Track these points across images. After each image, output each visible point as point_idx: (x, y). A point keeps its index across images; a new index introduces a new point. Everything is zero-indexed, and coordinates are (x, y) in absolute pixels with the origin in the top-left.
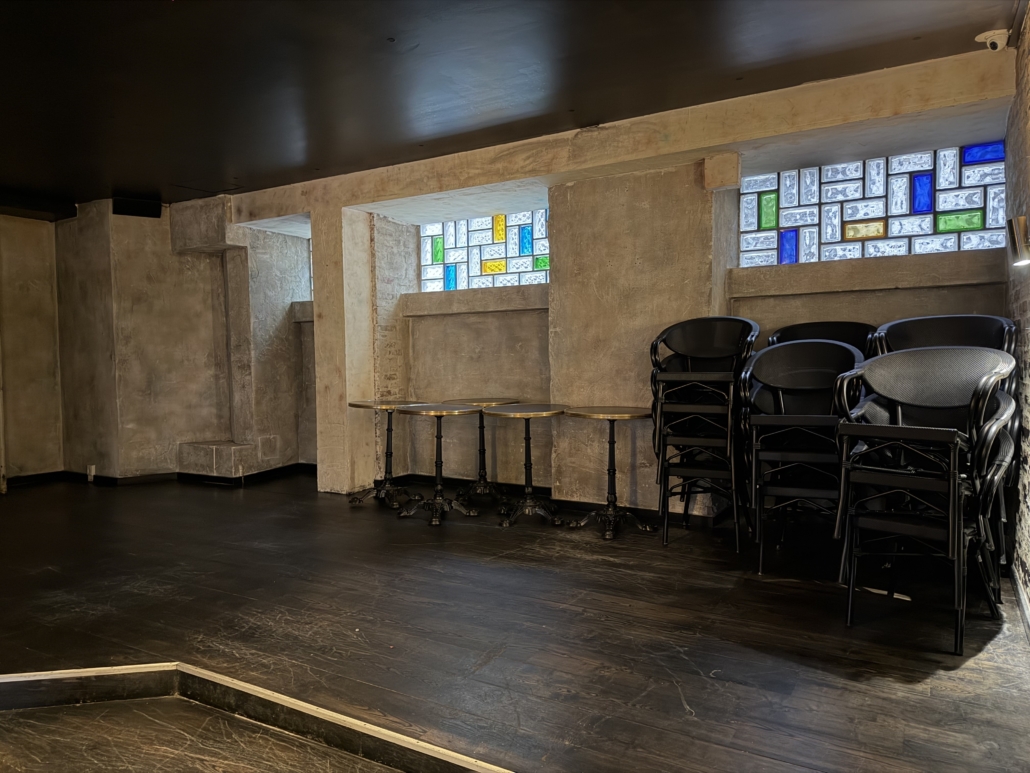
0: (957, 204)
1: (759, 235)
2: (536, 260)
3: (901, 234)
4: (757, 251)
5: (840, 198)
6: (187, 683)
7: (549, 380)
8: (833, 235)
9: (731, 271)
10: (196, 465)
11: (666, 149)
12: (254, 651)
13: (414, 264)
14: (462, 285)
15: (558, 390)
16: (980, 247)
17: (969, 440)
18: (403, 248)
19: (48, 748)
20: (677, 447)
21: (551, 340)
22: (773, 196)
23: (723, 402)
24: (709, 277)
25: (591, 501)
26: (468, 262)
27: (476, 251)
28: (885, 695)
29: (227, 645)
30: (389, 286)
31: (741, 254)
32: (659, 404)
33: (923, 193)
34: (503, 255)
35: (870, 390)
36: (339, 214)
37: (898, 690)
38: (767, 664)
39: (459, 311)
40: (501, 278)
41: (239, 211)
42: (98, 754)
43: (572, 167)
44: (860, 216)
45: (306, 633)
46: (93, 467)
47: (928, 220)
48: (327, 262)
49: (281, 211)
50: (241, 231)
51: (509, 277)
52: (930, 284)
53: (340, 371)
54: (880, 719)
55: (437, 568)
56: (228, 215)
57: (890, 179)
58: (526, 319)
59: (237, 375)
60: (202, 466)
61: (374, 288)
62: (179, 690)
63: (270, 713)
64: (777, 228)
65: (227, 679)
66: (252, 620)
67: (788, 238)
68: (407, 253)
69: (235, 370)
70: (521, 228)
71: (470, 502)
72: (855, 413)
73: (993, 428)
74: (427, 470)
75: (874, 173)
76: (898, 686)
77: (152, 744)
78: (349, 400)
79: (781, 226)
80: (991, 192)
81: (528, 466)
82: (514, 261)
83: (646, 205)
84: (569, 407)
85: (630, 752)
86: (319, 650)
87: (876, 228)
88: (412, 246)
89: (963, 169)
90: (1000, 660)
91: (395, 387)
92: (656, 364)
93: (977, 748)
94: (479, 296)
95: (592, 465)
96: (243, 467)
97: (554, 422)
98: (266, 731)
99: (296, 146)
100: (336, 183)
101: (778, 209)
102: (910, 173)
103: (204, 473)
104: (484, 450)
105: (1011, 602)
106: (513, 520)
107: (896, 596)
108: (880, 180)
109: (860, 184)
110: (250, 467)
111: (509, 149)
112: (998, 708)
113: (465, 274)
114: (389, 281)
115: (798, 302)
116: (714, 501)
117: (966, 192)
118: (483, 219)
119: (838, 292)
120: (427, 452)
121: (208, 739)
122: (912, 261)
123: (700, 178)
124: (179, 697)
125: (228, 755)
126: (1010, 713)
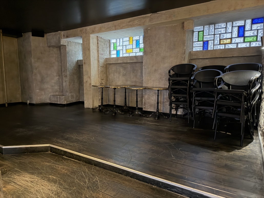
0: (250, 35)
1: (198, 43)
2: (140, 49)
3: (235, 42)
4: (198, 47)
5: (220, 33)
6: (52, 149)
7: (143, 80)
8: (217, 43)
9: (190, 52)
10: (54, 101)
11: (174, 19)
12: (68, 142)
13: (109, 50)
14: (121, 56)
15: (145, 83)
16: (256, 46)
17: (247, 94)
18: (106, 46)
19: (19, 163)
20: (174, 97)
21: (143, 70)
22: (202, 32)
23: (187, 85)
24: (184, 53)
25: (153, 111)
26: (123, 50)
27: (125, 47)
28: (222, 155)
29: (62, 141)
30: (102, 56)
31: (193, 48)
32: (170, 86)
33: (241, 31)
34: (132, 48)
35: (224, 82)
36: (89, 36)
37: (225, 154)
38: (193, 147)
39: (120, 62)
40: (131, 54)
41: (64, 36)
42: (31, 164)
43: (150, 24)
44: (225, 38)
45: (81, 138)
46: (29, 101)
47: (242, 38)
48: (86, 49)
49: (75, 36)
50: (64, 41)
51: (133, 54)
52: (241, 56)
53: (90, 77)
54: (220, 160)
55: (114, 125)
56: (61, 37)
57: (233, 28)
58: (137, 65)
59: (64, 78)
60: (56, 101)
61: (98, 56)
62: (50, 151)
63: (72, 156)
64: (203, 41)
65: (61, 148)
66: (68, 136)
67: (206, 44)
68: (107, 47)
69: (63, 77)
70: (137, 41)
71: (122, 111)
72: (219, 87)
73: (254, 90)
74: (112, 103)
75: (229, 26)
76: (225, 153)
77: (44, 162)
78: (92, 85)
79: (204, 40)
80: (259, 31)
81: (137, 102)
82: (134, 50)
83: (169, 34)
84: (148, 87)
85: (158, 165)
86: (84, 142)
87: (229, 41)
88: (108, 45)
89: (252, 25)
90: (251, 148)
91: (104, 82)
92: (170, 75)
93: (243, 166)
94: (125, 58)
95: (153, 102)
96: (66, 102)
97: (144, 91)
98: (71, 160)
99: (78, 18)
100: (88, 28)
101: (203, 36)
102: (238, 26)
103: (56, 103)
104: (126, 98)
105: (256, 135)
106: (133, 115)
107: (227, 133)
108: (230, 28)
109: (225, 29)
110: (68, 102)
111: (133, 19)
112: (249, 158)
113: (122, 53)
114: (102, 54)
115: (207, 60)
116: (183, 111)
117: (253, 31)
118: (127, 38)
119: (218, 58)
120: (112, 99)
121: (57, 161)
122: (238, 49)
123: (183, 27)
124: (50, 152)
125: (62, 165)
126: (253, 159)
